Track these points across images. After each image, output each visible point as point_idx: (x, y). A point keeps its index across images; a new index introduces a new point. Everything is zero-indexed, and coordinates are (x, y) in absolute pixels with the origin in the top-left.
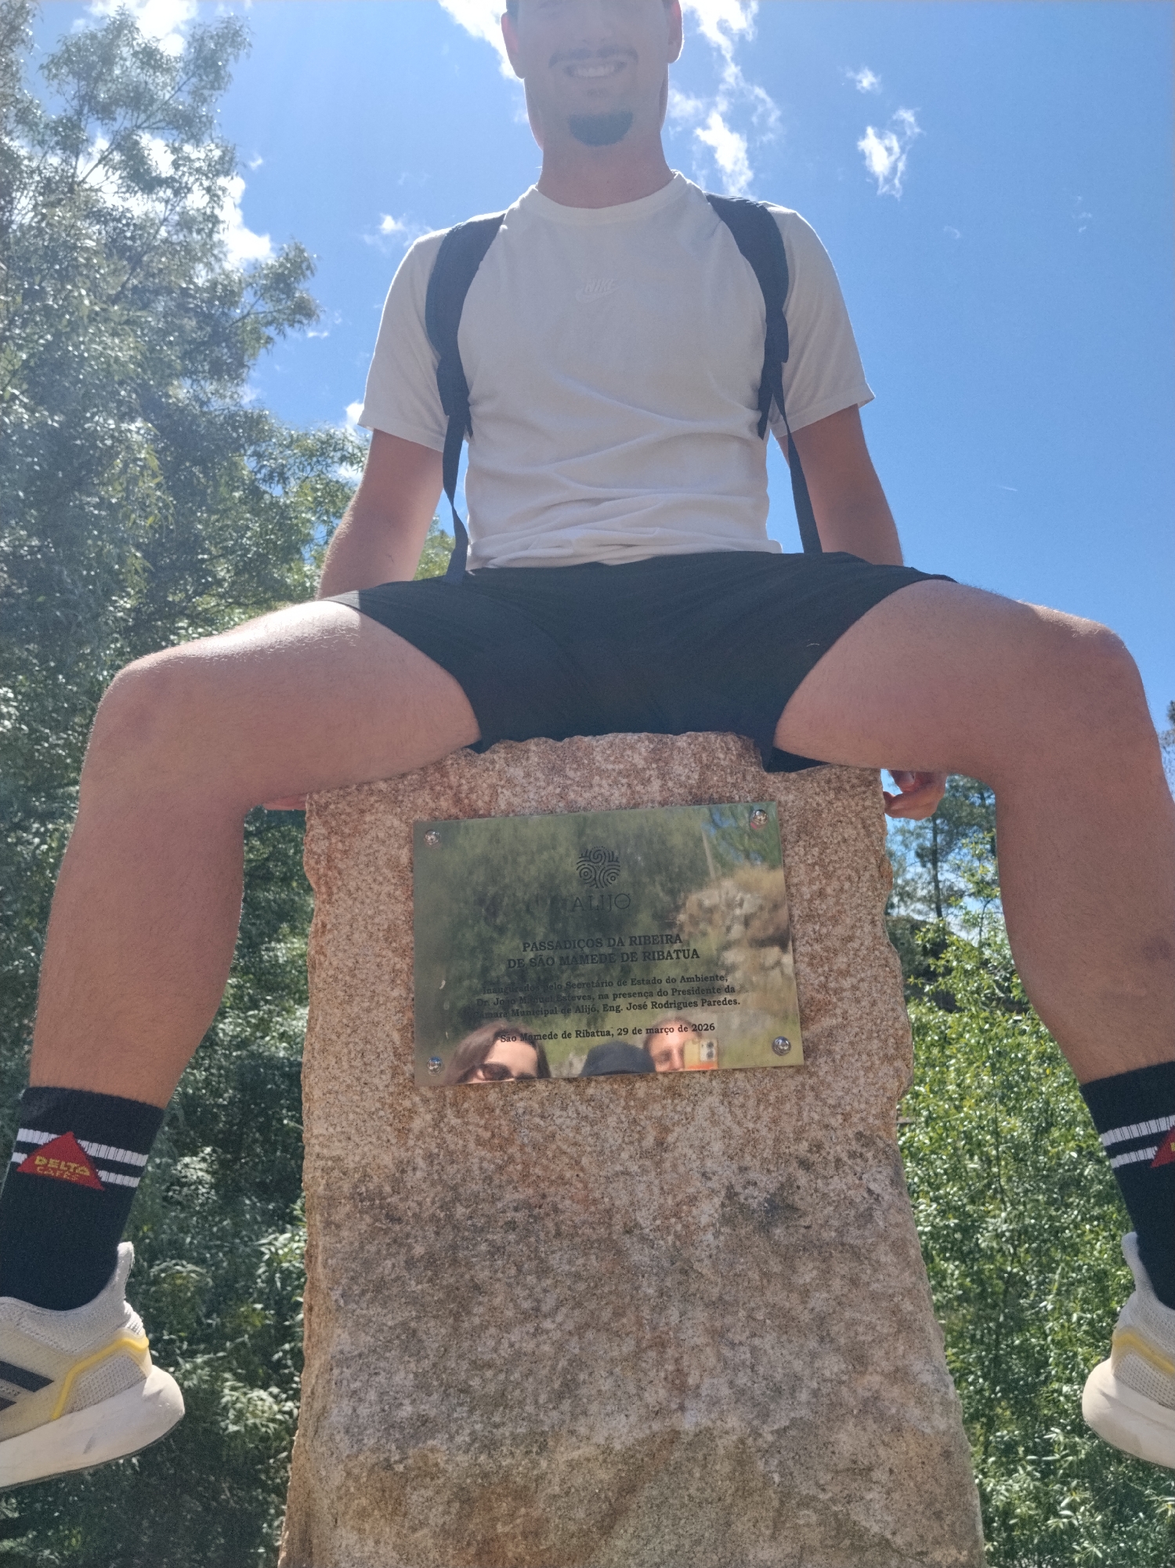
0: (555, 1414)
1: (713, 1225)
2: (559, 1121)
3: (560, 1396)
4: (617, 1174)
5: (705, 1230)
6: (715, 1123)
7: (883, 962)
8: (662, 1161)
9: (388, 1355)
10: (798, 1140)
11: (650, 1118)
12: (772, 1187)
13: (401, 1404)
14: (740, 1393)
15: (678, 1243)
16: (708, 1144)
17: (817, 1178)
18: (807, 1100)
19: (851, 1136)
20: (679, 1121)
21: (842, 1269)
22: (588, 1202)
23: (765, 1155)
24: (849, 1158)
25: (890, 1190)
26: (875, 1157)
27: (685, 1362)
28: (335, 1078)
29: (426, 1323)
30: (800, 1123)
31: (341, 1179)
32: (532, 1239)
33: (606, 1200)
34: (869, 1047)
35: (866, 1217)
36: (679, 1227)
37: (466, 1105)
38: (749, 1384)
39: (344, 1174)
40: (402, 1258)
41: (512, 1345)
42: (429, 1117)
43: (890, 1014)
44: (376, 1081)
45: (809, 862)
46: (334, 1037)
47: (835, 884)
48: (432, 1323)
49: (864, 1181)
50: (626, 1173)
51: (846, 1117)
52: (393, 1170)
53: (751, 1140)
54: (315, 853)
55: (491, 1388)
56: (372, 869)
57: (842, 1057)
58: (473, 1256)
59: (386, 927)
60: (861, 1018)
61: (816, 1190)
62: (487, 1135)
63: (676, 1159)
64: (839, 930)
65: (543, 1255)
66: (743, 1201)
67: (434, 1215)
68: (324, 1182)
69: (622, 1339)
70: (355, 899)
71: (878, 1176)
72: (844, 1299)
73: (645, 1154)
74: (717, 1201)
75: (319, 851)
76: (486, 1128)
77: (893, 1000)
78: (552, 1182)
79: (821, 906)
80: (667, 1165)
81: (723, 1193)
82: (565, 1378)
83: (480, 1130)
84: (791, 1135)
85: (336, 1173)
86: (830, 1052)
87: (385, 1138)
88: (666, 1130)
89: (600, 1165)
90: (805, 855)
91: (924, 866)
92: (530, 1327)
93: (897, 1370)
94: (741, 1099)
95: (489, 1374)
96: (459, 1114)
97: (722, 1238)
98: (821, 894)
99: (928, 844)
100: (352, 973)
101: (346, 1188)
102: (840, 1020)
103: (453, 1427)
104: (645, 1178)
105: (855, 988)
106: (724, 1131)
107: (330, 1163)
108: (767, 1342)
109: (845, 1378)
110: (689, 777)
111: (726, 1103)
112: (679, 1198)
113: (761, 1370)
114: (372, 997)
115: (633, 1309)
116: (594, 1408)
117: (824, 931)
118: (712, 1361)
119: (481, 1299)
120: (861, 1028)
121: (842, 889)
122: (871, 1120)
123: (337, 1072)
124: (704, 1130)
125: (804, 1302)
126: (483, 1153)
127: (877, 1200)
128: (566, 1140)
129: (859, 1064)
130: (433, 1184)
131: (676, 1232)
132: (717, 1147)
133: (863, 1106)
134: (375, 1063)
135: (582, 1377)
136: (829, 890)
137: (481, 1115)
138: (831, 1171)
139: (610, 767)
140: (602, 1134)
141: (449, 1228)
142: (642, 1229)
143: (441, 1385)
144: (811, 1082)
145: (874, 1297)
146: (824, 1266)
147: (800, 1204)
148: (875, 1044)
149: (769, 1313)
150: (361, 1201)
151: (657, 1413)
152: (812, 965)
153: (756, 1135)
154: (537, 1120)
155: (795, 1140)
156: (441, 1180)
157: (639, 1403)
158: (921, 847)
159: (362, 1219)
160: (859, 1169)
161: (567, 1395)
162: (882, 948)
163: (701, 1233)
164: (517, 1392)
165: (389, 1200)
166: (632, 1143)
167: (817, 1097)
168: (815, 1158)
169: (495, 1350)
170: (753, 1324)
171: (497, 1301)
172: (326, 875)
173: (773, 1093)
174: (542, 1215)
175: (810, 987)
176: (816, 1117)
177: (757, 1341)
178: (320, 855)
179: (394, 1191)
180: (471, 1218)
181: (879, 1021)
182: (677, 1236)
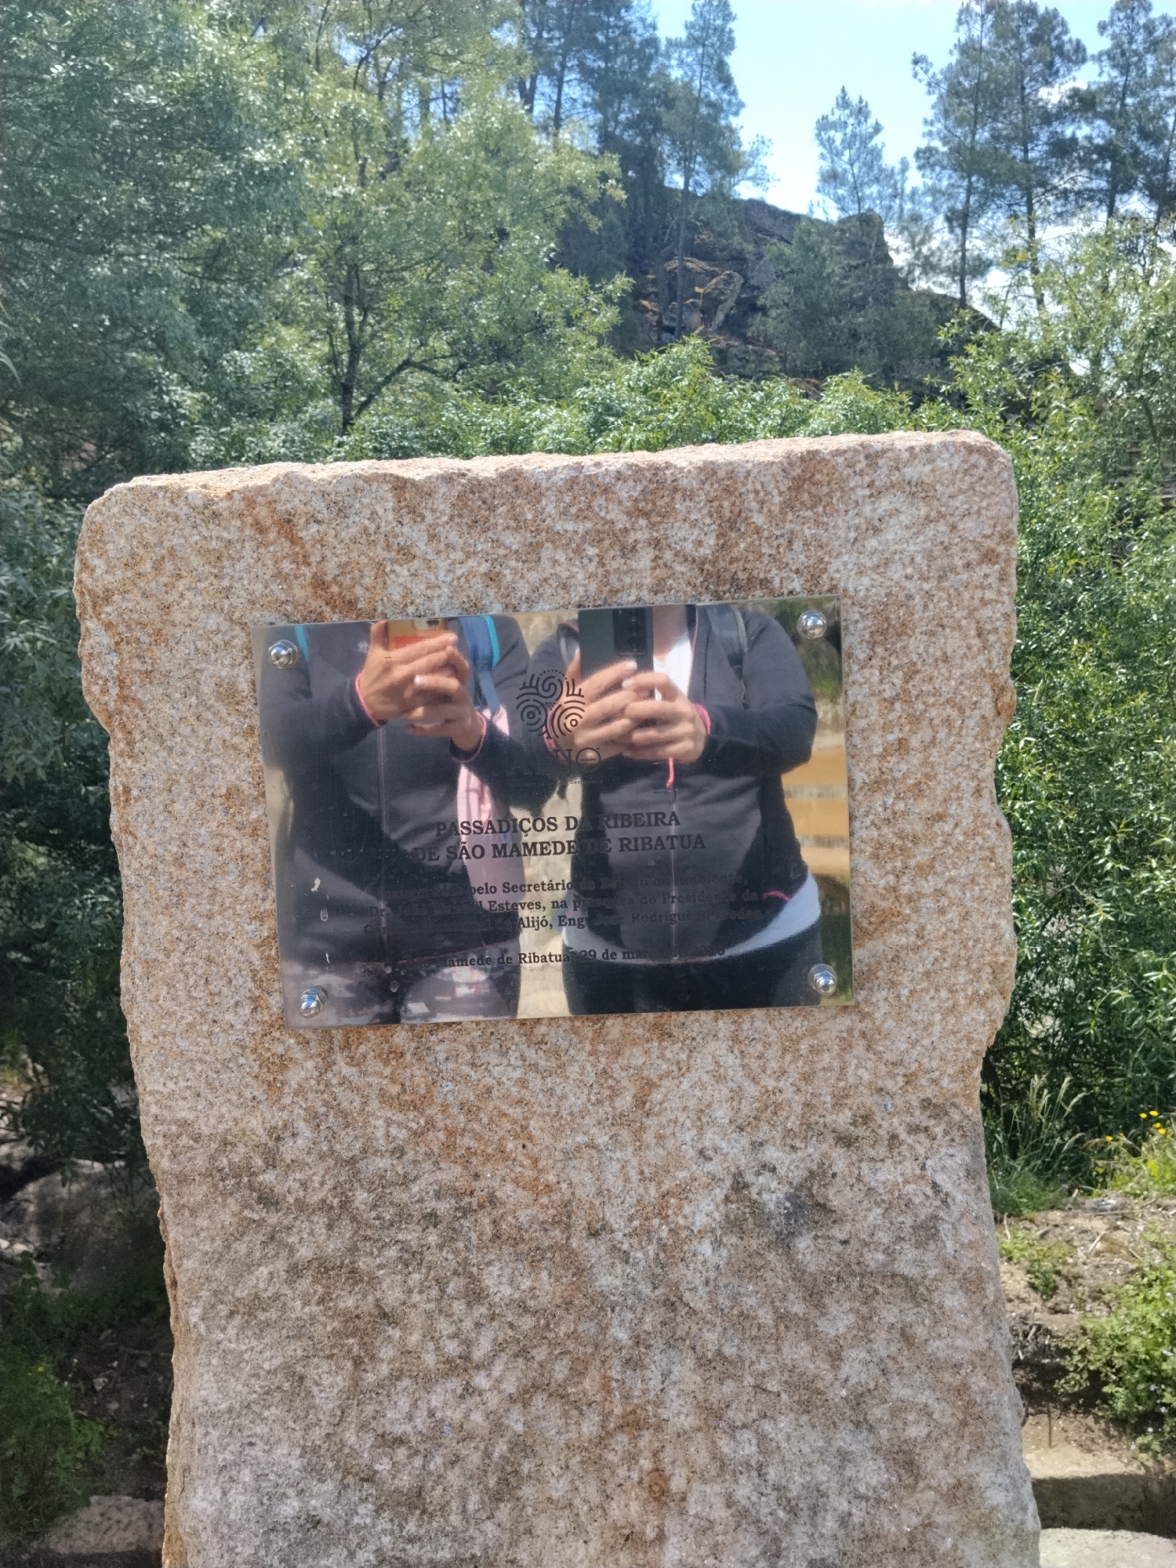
0: (489, 1526)
1: (713, 1231)
2: (496, 1071)
3: (497, 1498)
4: (578, 1149)
5: (701, 1235)
6: (720, 1079)
7: (987, 853)
8: (642, 1128)
9: (266, 1413)
10: (838, 1105)
11: (626, 1069)
12: (798, 1176)
13: (284, 1494)
14: (743, 1515)
15: (662, 1255)
16: (709, 1106)
17: (861, 1161)
18: (855, 1052)
19: (915, 1104)
20: (668, 1074)
21: (890, 1315)
22: (537, 1188)
23: (789, 1125)
24: (909, 1133)
25: (964, 1186)
26: (946, 1133)
27: (666, 1458)
28: (169, 1014)
29: (317, 1367)
30: (842, 1084)
31: (191, 1148)
32: (461, 1245)
33: (564, 1186)
34: (953, 980)
35: (927, 1231)
36: (664, 1233)
37: (362, 1049)
38: (754, 1498)
39: (196, 1141)
40: (281, 1265)
41: (431, 1414)
42: (310, 1064)
43: (989, 932)
44: (229, 1017)
45: (887, 694)
46: (161, 957)
47: (925, 734)
48: (325, 1366)
49: (929, 1172)
50: (591, 1145)
51: (910, 1079)
52: (264, 1139)
53: (769, 1106)
54: (98, 677)
55: (405, 1481)
56: (193, 700)
57: (912, 992)
58: (380, 1267)
59: (224, 791)
60: (944, 937)
61: (859, 1179)
62: (395, 1089)
63: (663, 1127)
64: (924, 806)
65: (475, 1270)
66: (755, 1196)
67: (323, 1201)
68: (168, 1152)
69: (581, 1413)
70: (171, 749)
71: (949, 1162)
72: (890, 1363)
73: (620, 1119)
74: (719, 1193)
75: (104, 673)
76: (393, 1081)
77: (995, 911)
78: (488, 1158)
79: (899, 767)
80: (649, 1138)
81: (728, 1183)
82: (503, 1470)
83: (385, 1082)
84: (829, 1099)
85: (184, 1140)
86: (893, 984)
87: (248, 1095)
88: (651, 1085)
89: (557, 1133)
90: (881, 682)
91: (951, 231)
92: (455, 1384)
93: (959, 1484)
94: (759, 1047)
95: (402, 1453)
96: (352, 1061)
97: (724, 1252)
98: (902, 746)
99: (959, 206)
100: (179, 861)
101: (201, 1162)
102: (913, 939)
103: (354, 1539)
104: (619, 1154)
105: (939, 893)
106: (732, 1091)
107: (174, 1128)
108: (780, 1428)
109: (886, 1495)
110: (699, 543)
111: (736, 1051)
112: (665, 1188)
113: (772, 1473)
114: (212, 897)
115: (598, 1363)
116: (542, 1524)
117: (900, 806)
118: (702, 1458)
119: (390, 1331)
120: (943, 951)
121: (933, 742)
122: (945, 1082)
123: (170, 1005)
124: (703, 1087)
125: (835, 1368)
126: (389, 1114)
127: (944, 1202)
128: (506, 1097)
129: (935, 1004)
130: (322, 1157)
131: (660, 1239)
132: (722, 1113)
133: (934, 1064)
134: (225, 990)
135: (526, 1467)
136: (914, 742)
137: (386, 1062)
138: (882, 1151)
139: (570, 526)
140: (559, 1091)
141: (346, 1221)
142: (612, 1232)
143: (337, 1468)
144: (861, 1026)
145: (934, 1365)
146: (864, 1310)
147: (835, 1202)
148: (962, 977)
149: (786, 1382)
150: (223, 1180)
151: (627, 1539)
152: (877, 857)
153: (780, 1098)
154: (466, 1069)
155: (833, 1106)
156: (332, 1152)
157: (603, 1522)
158: (952, 210)
159: (225, 1206)
160: (921, 1150)
161: (507, 1497)
162: (988, 832)
163: (695, 1242)
164: (439, 1491)
165: (261, 1178)
166: (599, 1102)
167: (869, 1048)
168: (861, 1131)
169: (410, 1418)
170: (762, 1397)
171: (414, 1339)
172: (120, 712)
173: (805, 1041)
174: (475, 1207)
175: (871, 890)
176: (866, 1076)
177: (767, 1426)
178: (107, 680)
179: (267, 1165)
180: (375, 1207)
181: (971, 943)
182: (663, 1247)
